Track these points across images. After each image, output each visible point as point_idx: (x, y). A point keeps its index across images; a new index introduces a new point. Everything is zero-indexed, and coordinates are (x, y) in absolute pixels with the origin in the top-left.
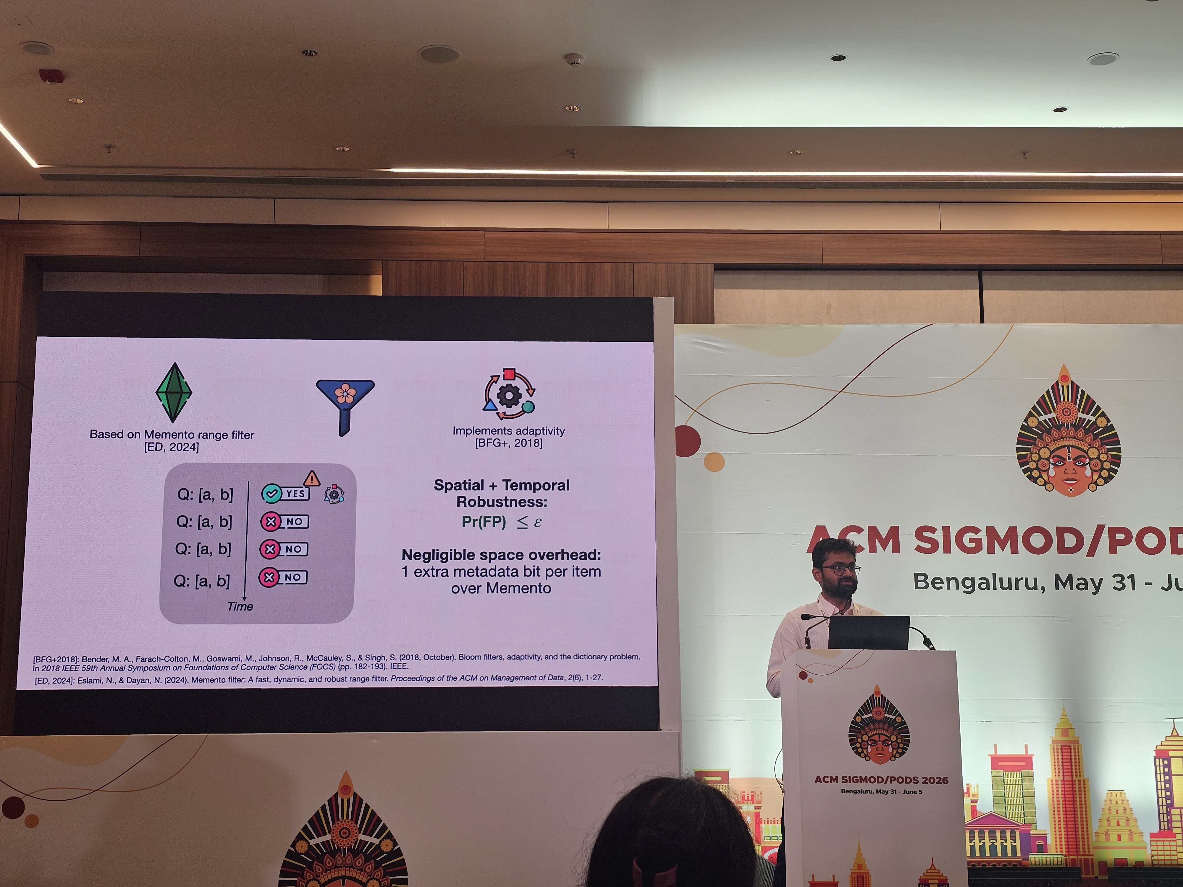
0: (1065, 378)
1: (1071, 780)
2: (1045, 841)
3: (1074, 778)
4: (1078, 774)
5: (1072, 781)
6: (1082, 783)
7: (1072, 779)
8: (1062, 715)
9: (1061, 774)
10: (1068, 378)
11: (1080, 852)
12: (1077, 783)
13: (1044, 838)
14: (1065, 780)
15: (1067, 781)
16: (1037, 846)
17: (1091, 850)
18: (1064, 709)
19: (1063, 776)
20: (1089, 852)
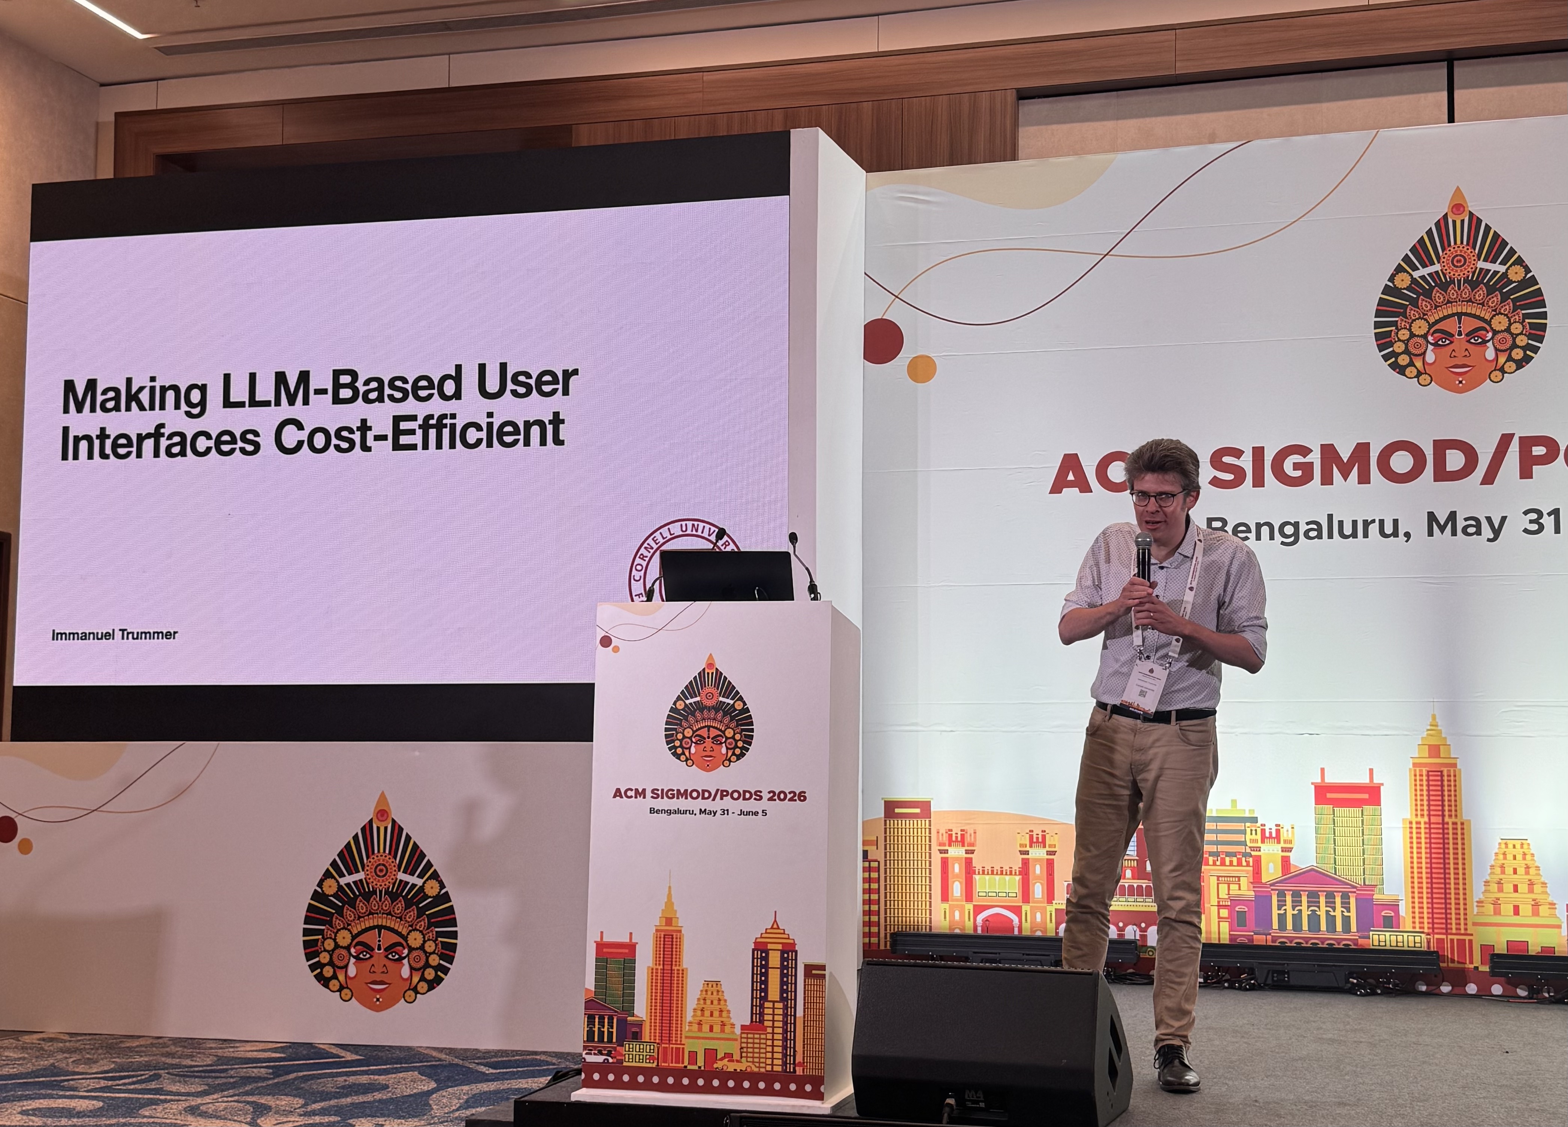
0: (1458, 207)
1: (1441, 821)
2: (1397, 912)
3: (1447, 819)
4: (1453, 813)
5: (1443, 823)
6: (1459, 826)
7: (1443, 820)
8: (1431, 725)
9: (1426, 813)
10: (1464, 207)
11: (1451, 929)
12: (1450, 826)
13: (1395, 907)
14: (1432, 821)
15: (1434, 823)
16: (1382, 918)
17: (1470, 926)
18: (1434, 717)
19: (1429, 815)
20: (1466, 929)
